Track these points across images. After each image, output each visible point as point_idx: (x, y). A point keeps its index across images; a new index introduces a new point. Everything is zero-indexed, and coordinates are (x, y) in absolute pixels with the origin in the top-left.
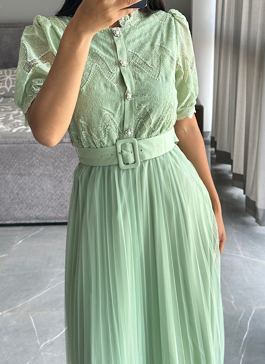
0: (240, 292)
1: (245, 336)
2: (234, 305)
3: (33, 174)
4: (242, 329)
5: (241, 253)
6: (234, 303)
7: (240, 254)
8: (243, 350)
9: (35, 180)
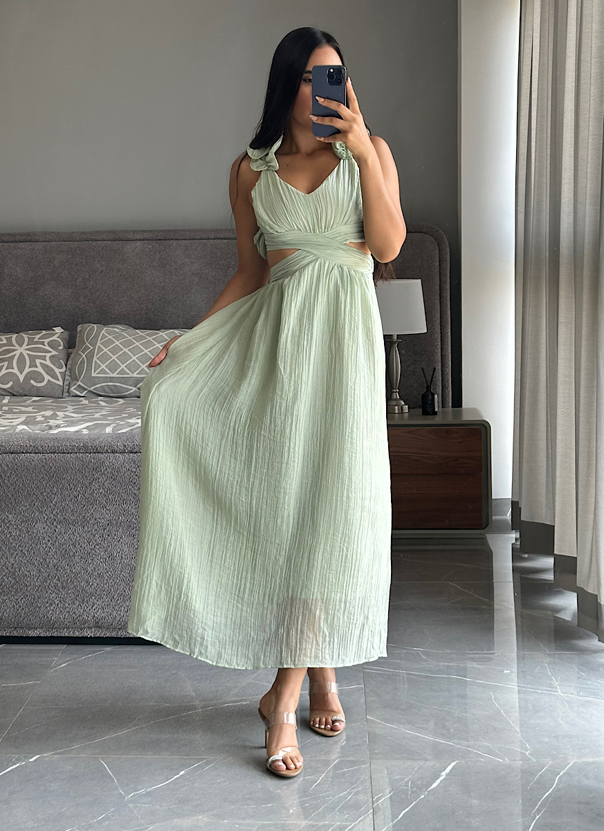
0: (546, 740)
1: (547, 794)
2: (530, 757)
3: (93, 521)
4: (543, 785)
5: (559, 690)
6: (530, 754)
7: (558, 692)
8: (539, 811)
9: (94, 536)
